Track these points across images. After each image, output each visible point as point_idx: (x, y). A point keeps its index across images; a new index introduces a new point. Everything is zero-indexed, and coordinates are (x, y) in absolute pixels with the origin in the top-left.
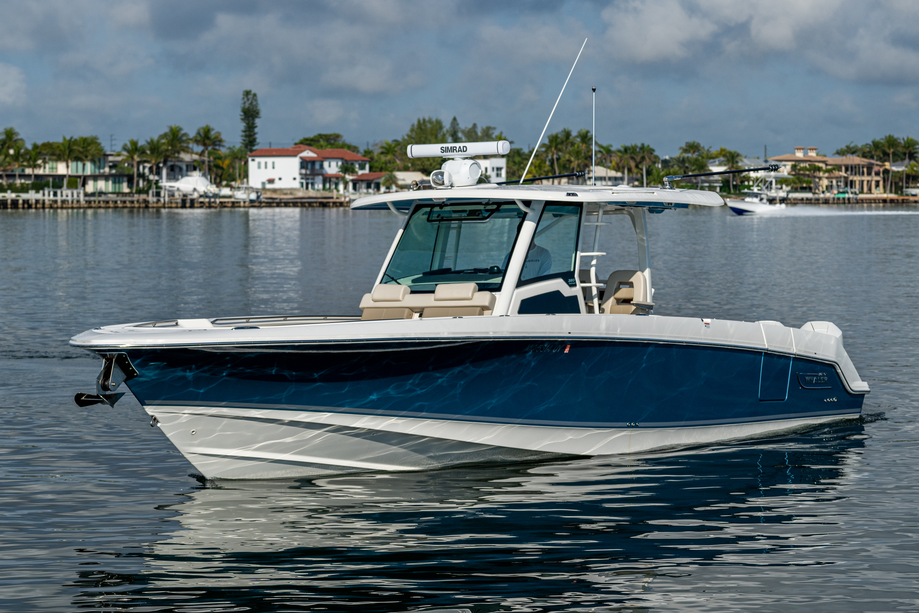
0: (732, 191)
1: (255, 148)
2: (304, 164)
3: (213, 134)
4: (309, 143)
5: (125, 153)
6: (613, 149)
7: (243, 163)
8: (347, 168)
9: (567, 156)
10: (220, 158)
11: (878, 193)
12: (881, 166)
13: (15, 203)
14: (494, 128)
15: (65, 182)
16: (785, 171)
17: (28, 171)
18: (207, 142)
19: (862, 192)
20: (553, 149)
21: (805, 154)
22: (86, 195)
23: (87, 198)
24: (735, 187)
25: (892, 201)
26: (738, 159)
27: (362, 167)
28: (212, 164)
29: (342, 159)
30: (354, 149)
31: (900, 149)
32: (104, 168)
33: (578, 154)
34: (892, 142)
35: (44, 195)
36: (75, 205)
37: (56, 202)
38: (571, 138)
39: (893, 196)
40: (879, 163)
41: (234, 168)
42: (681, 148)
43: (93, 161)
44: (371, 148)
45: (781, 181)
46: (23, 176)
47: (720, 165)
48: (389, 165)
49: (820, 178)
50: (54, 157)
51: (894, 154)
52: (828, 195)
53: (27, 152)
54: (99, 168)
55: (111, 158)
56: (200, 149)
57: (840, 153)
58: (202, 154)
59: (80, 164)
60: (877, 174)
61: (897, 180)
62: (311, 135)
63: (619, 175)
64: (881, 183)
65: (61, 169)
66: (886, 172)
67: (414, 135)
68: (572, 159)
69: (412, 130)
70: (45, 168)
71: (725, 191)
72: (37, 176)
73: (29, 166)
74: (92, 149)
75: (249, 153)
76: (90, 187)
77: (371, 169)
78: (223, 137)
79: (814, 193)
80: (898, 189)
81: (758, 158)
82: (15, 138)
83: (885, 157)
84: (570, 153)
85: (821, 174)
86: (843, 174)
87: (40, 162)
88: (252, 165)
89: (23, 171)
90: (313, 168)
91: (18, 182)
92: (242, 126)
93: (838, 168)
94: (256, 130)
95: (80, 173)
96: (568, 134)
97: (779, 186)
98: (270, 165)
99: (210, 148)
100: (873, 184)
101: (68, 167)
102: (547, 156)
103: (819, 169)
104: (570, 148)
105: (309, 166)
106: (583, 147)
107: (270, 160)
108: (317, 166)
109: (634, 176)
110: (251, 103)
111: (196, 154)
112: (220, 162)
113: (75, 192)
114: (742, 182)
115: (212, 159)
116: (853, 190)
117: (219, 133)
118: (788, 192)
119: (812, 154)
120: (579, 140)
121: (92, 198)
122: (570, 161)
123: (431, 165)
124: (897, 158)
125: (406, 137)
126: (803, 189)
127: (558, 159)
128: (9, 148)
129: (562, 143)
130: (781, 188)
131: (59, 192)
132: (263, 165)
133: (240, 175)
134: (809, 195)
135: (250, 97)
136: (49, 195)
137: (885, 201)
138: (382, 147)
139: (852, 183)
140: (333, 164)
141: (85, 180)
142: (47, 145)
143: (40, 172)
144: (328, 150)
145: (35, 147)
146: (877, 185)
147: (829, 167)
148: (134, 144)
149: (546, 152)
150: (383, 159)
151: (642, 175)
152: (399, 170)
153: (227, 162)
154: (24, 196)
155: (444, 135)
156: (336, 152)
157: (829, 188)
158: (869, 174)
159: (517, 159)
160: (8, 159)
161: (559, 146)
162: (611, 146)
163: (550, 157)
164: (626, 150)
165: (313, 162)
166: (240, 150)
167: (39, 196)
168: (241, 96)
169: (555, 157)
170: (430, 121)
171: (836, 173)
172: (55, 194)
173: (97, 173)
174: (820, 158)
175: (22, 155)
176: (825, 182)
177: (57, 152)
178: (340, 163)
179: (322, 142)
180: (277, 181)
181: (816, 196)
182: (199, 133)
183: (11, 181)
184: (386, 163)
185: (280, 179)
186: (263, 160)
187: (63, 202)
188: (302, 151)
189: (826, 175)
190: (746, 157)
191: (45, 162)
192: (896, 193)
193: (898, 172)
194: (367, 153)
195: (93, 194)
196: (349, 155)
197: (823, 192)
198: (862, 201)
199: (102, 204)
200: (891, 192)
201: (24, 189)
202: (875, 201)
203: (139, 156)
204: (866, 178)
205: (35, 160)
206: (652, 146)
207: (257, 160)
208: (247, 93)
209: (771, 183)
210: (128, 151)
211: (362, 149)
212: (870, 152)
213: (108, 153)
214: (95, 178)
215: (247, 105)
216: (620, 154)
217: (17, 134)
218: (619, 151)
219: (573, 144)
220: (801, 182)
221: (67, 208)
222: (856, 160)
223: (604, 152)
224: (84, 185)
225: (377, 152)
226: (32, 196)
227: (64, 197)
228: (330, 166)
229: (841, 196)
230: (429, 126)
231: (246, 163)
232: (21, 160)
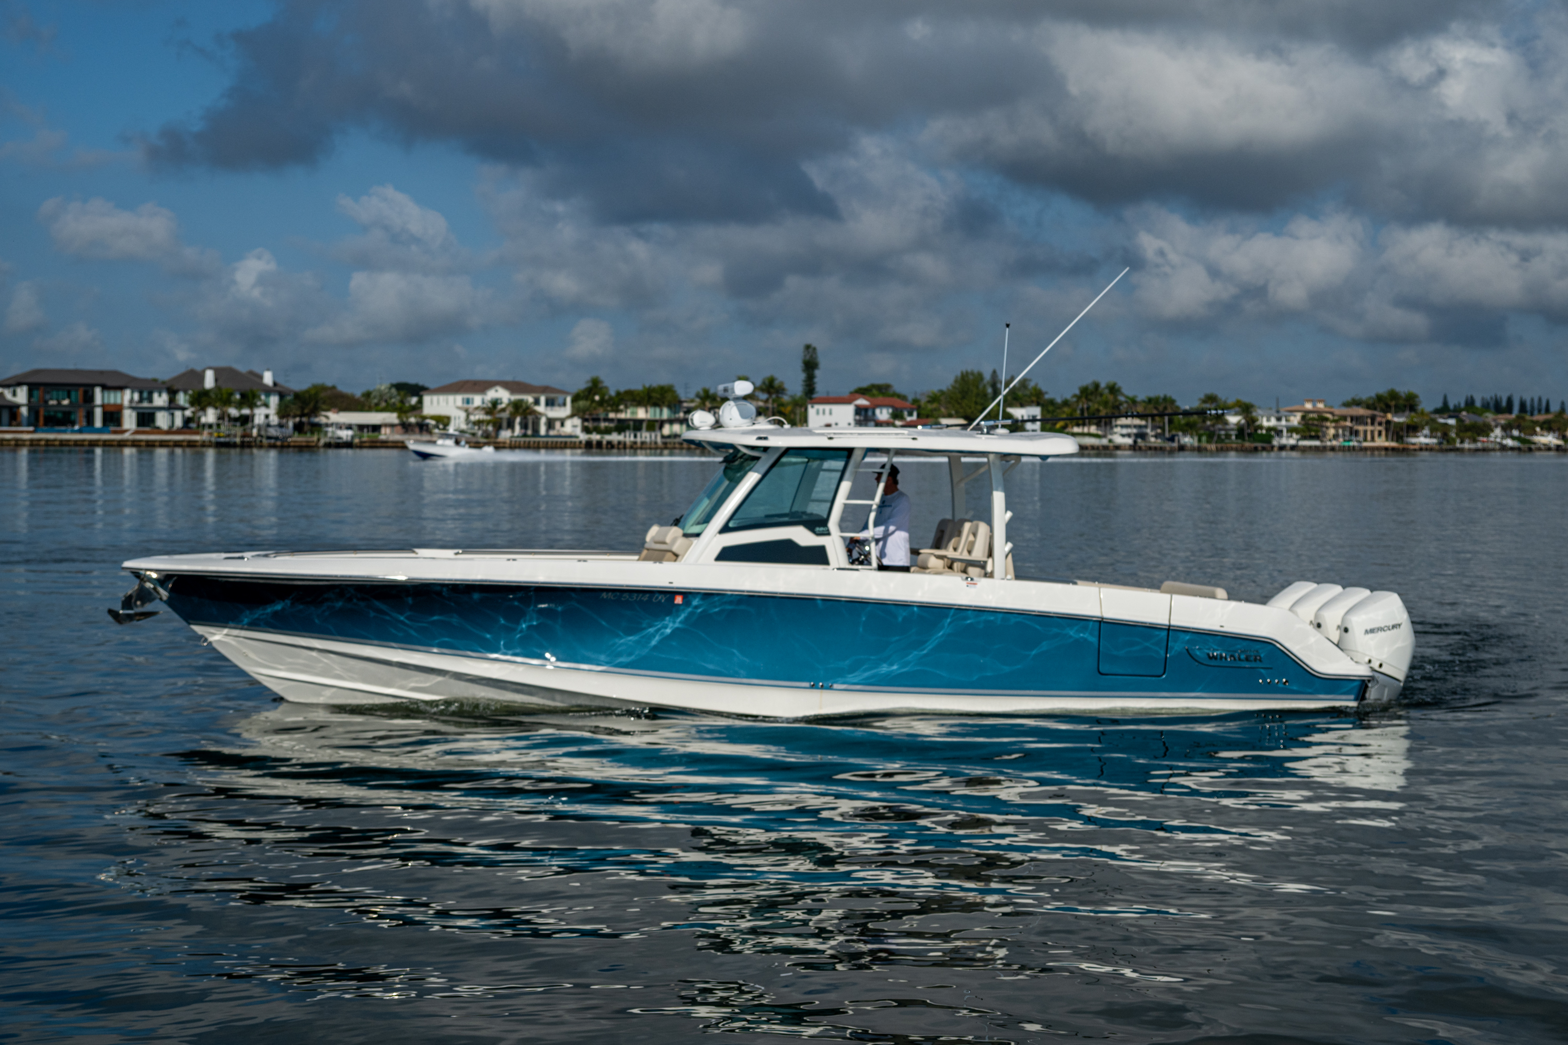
0: (1247, 438)
1: (815, 396)
2: (859, 410)
3: (776, 383)
4: (863, 392)
5: (698, 400)
6: (1139, 399)
7: (803, 410)
8: (897, 415)
9: (1096, 406)
10: (782, 405)
11: (1381, 442)
12: (1383, 417)
13: (599, 444)
14: (1030, 380)
15: (644, 425)
16: (1295, 420)
17: (612, 415)
18: (772, 390)
19: (1365, 440)
20: (1084, 399)
21: (1314, 406)
22: (663, 437)
23: (665, 440)
24: (1250, 435)
25: (1393, 449)
26: (1252, 410)
27: (910, 414)
28: (775, 410)
29: (892, 407)
30: (903, 398)
31: (1401, 402)
32: (678, 412)
33: (1106, 404)
34: (1393, 395)
35: (625, 436)
36: (653, 446)
37: (635, 443)
38: (1100, 390)
39: (1393, 444)
40: (1382, 414)
41: (795, 414)
42: (1200, 399)
43: (669, 407)
44: (918, 397)
45: (1291, 430)
46: (607, 420)
47: (1236, 414)
48: (935, 413)
49: (1327, 428)
50: (635, 403)
51: (1396, 406)
52: (1334, 443)
53: (611, 398)
54: (675, 412)
55: (685, 405)
56: (764, 396)
57: (1347, 405)
58: (766, 401)
59: (658, 410)
60: (1380, 424)
61: (1398, 430)
62: (865, 384)
63: (1143, 423)
64: (1384, 433)
65: (641, 414)
66: (1388, 422)
67: (957, 386)
68: (1101, 408)
69: (956, 381)
70: (626, 412)
71: (1240, 438)
72: (620, 421)
73: (612, 411)
74: (669, 396)
75: (808, 401)
76: (666, 430)
77: (919, 416)
78: (786, 386)
79: (1322, 441)
80: (1399, 438)
81: (1270, 409)
82: (600, 385)
83: (1387, 409)
84: (1099, 403)
85: (1328, 424)
86: (1348, 424)
87: (622, 407)
88: (812, 411)
89: (607, 415)
90: (866, 416)
91: (603, 425)
92: (802, 376)
93: (1344, 418)
94: (816, 380)
95: (658, 417)
96: (1097, 386)
97: (1289, 434)
98: (827, 412)
99: (774, 396)
100: (1376, 434)
101: (647, 411)
102: (1078, 405)
103: (1327, 419)
104: (1099, 399)
105: (863, 413)
106: (1111, 398)
107: (827, 407)
108: (870, 413)
109: (1157, 424)
110: (811, 356)
111: (762, 401)
112: (782, 409)
113: (653, 435)
114: (1256, 430)
115: (775, 405)
116: (1358, 439)
117: (782, 383)
118: (1298, 440)
119: (1321, 406)
120: (1107, 391)
121: (668, 440)
122: (1098, 410)
123: (972, 412)
124: (1398, 410)
125: (950, 388)
126: (1312, 438)
127: (1088, 408)
128: (595, 394)
129: (1092, 393)
130: (1291, 436)
131: (639, 434)
132: (821, 412)
133: (800, 420)
134: (1317, 443)
135: (811, 350)
136: (630, 437)
137: (1386, 449)
138: (929, 396)
139: (1357, 433)
140: (885, 411)
141: (662, 423)
142: (629, 393)
143: (622, 416)
144: (880, 399)
145: (618, 394)
146: (1380, 433)
147: (1336, 418)
148: (706, 392)
149: (1077, 402)
150: (930, 407)
151: (1164, 423)
152: (944, 417)
153: (789, 408)
154: (608, 438)
155: (984, 387)
156: (888, 400)
157: (1336, 436)
158: (1372, 424)
159: (1051, 408)
160: (594, 405)
161: (1090, 397)
162: (1136, 396)
163: (1080, 406)
164: (1150, 400)
165: (866, 409)
166: (801, 398)
167: (621, 438)
168: (801, 349)
169: (1085, 406)
170: (972, 373)
171: (1342, 423)
172: (635, 436)
173: (673, 417)
174: (1327, 409)
175: (607, 401)
176: (1332, 432)
177: (638, 398)
178: (890, 410)
179: (875, 392)
180: (834, 426)
181: (1324, 444)
182: (764, 383)
183: (596, 424)
184: (932, 411)
185: (836, 424)
186: (820, 407)
187: (643, 443)
188: (856, 399)
189: (1333, 425)
190: (1260, 408)
191: (626, 407)
192: (1397, 441)
193: (1399, 423)
194: (915, 401)
195: (669, 437)
196: (898, 403)
197: (1330, 440)
198: (1366, 449)
199: (677, 446)
200: (1392, 440)
201: (608, 431)
202: (1378, 449)
203: (711, 403)
204: (1369, 428)
205: (618, 405)
206: (1174, 397)
207: (817, 407)
208: (808, 347)
209: (1281, 431)
210: (701, 398)
211: (910, 397)
212: (1373, 404)
213: (683, 399)
214: (671, 422)
215: (808, 357)
216: (1144, 404)
217: (602, 382)
218: (1144, 401)
219: (1101, 395)
220: (1310, 430)
221: (646, 449)
222: (1360, 411)
223: (1130, 402)
224: (661, 427)
225: (923, 401)
226: (615, 437)
227: (643, 439)
228: (881, 412)
229: (1346, 444)
230: (971, 377)
231: (806, 410)
232: (605, 405)
